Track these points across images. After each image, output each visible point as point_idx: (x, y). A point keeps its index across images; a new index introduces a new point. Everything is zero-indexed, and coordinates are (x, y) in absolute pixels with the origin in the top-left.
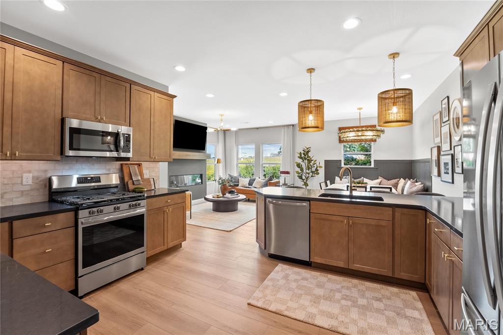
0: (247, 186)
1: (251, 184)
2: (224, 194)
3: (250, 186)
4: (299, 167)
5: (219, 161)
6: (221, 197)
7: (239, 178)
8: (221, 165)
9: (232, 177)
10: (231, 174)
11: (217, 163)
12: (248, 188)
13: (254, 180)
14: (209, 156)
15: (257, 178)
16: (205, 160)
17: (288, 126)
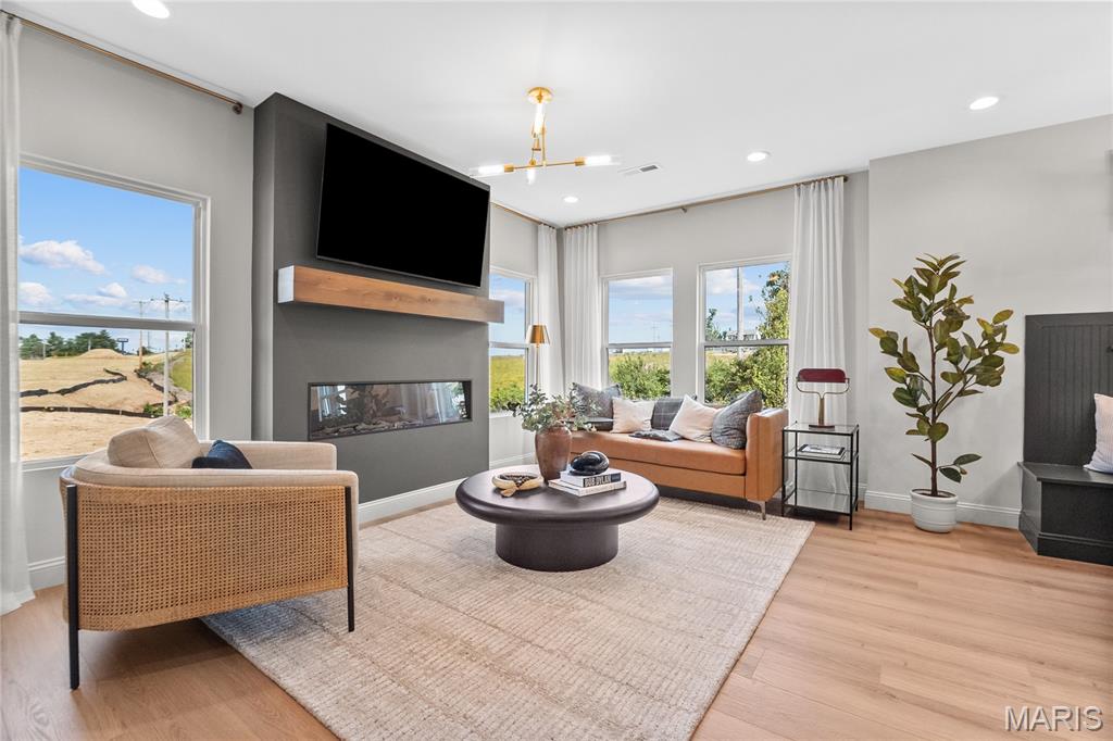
0: (647, 429)
1: (660, 421)
2: (550, 474)
3: (660, 433)
4: (894, 352)
5: (537, 335)
6: (534, 491)
7: (617, 400)
8: (546, 351)
9: (587, 396)
10: (583, 384)
11: (533, 340)
12: (656, 438)
13: (676, 406)
14: (497, 311)
15: (687, 399)
16: (483, 325)
17: (823, 182)
